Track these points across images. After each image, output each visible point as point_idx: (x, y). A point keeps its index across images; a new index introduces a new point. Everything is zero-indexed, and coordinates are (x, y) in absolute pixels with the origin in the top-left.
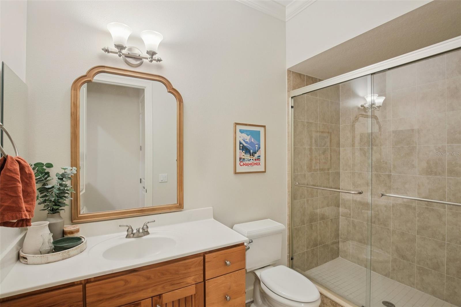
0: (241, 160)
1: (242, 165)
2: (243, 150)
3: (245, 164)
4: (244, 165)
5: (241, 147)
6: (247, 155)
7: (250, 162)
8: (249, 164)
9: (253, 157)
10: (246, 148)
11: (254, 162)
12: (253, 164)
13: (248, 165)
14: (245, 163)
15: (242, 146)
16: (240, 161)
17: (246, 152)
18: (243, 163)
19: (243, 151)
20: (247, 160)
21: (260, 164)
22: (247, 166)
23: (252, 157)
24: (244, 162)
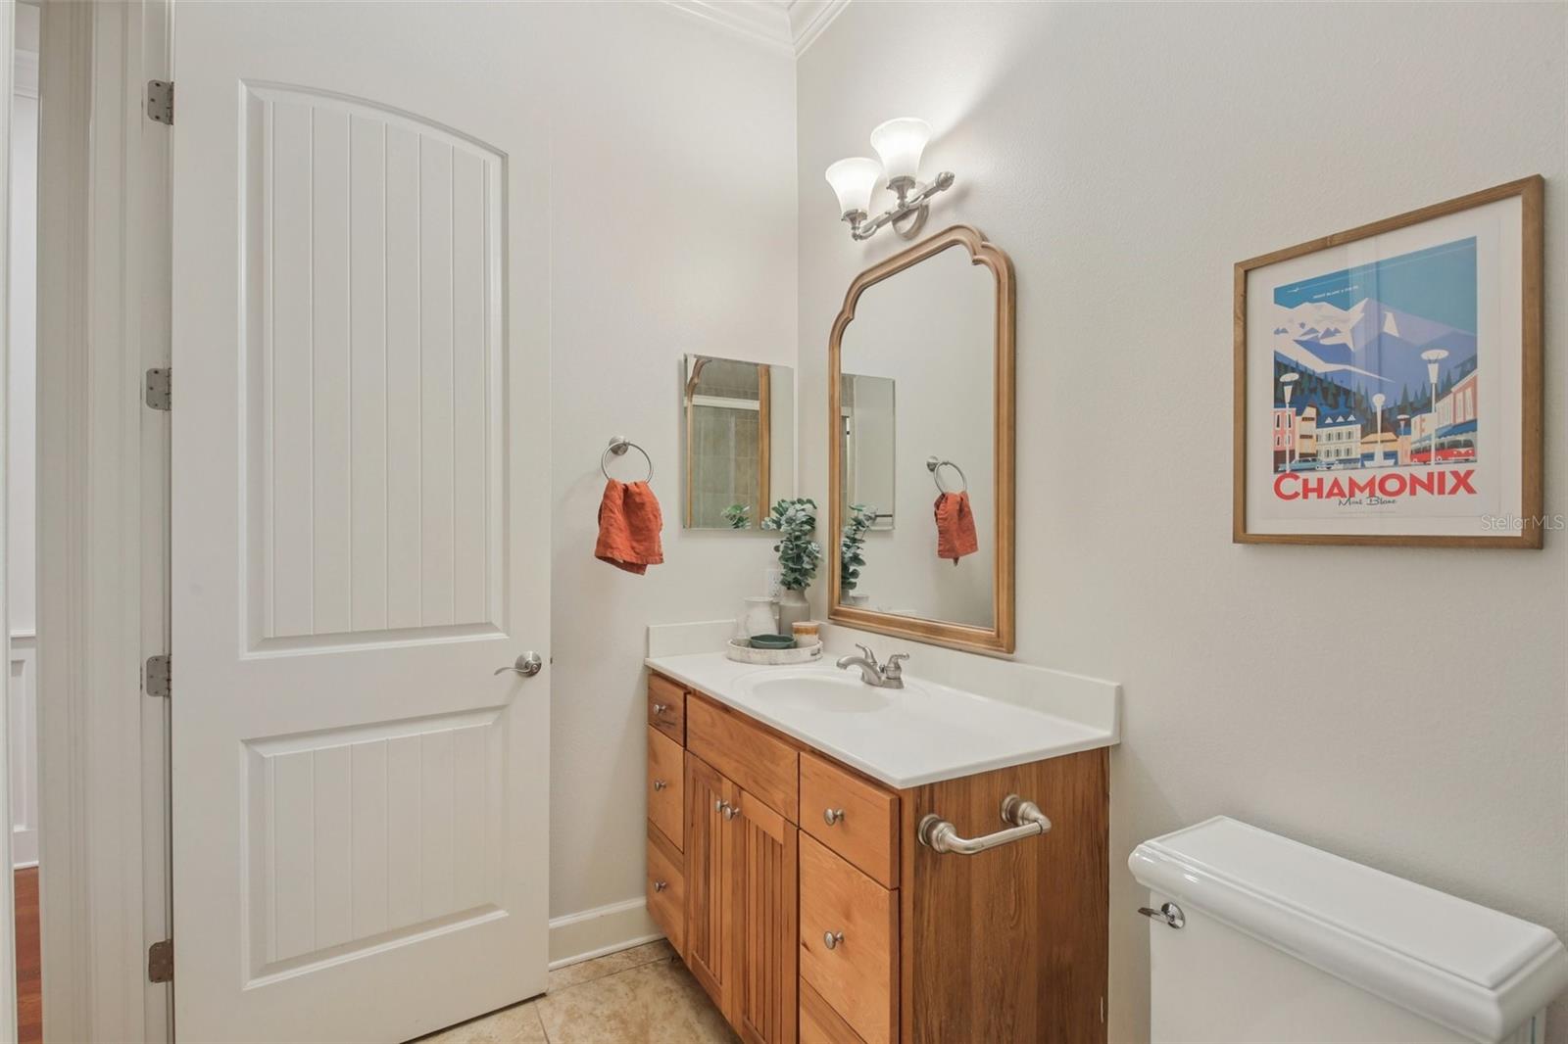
0: (1287, 467)
1: (1296, 495)
2: (1299, 405)
3: (1319, 490)
4: (1313, 496)
5: (1288, 390)
6: (1334, 430)
7: (1362, 477)
8: (1353, 484)
9: (1390, 435)
10: (1325, 391)
11: (1405, 473)
12: (1392, 485)
13: (1342, 494)
14: (1320, 481)
15: (1295, 384)
16: (1276, 470)
17: (1325, 409)
18: (1306, 482)
19: (1299, 413)
20: (1333, 459)
21: (1471, 481)
22: (1335, 500)
23: (1379, 443)
24: (1312, 478)
